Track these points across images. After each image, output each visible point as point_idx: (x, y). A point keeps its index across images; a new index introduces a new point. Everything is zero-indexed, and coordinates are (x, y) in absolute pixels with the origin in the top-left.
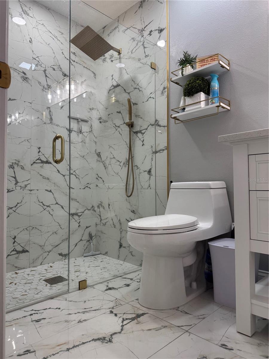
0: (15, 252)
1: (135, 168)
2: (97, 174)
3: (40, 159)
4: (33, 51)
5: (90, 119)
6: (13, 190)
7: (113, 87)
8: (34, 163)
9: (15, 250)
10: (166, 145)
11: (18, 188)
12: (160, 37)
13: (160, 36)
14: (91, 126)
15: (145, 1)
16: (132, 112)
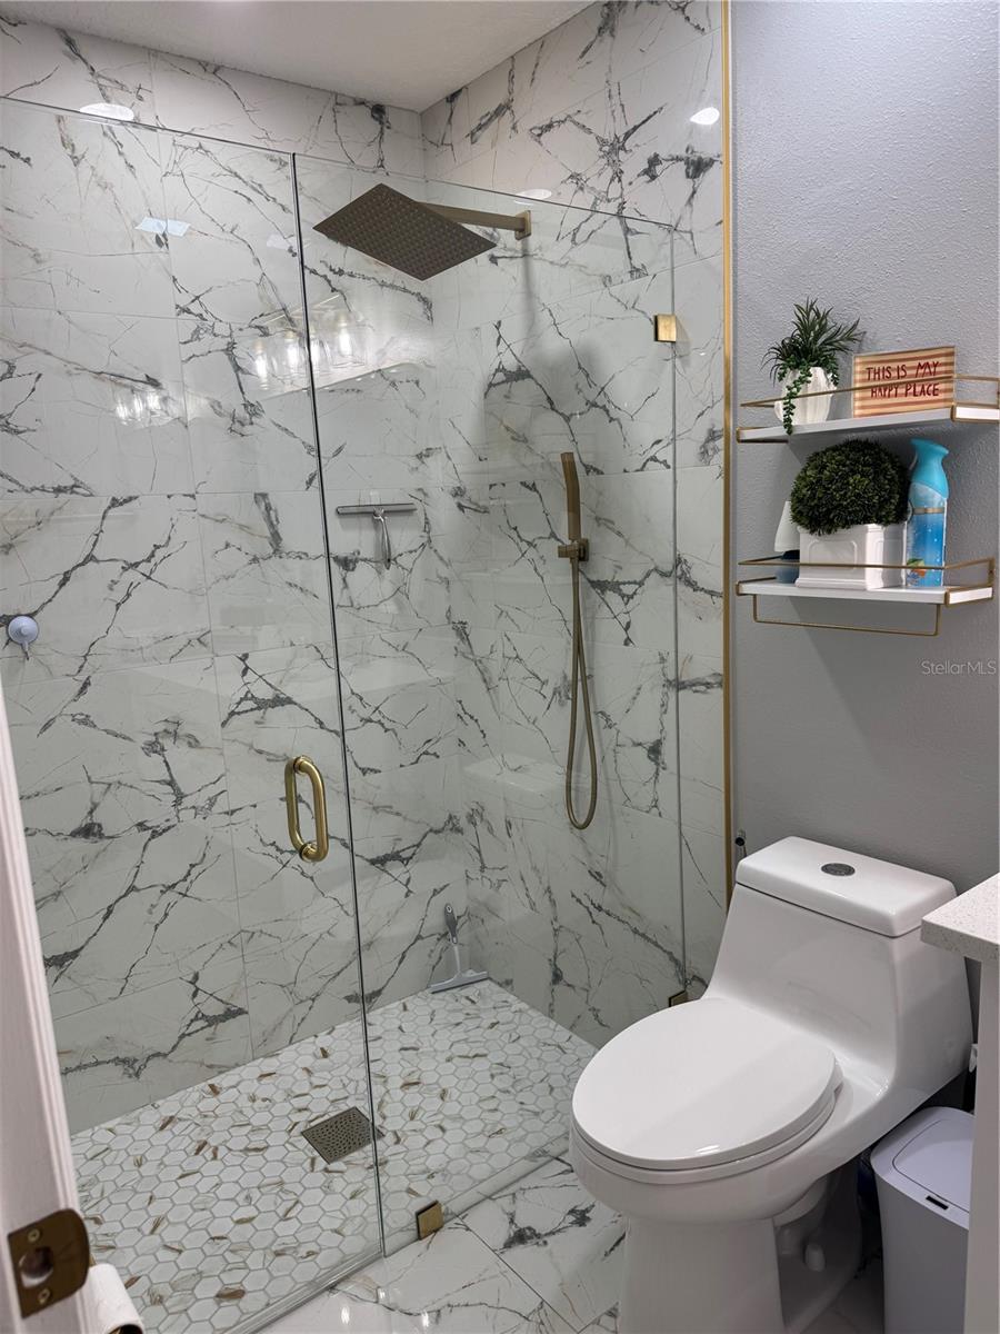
0: (201, 1023)
1: (597, 722)
2: (460, 702)
3: (249, 695)
4: (175, 280)
5: (421, 496)
6: (169, 828)
7: (500, 377)
8: (232, 713)
9: (200, 1015)
10: (720, 670)
11: (187, 815)
12: (692, 195)
13: (694, 192)
14: (427, 523)
15: (626, 3)
16: (581, 500)
